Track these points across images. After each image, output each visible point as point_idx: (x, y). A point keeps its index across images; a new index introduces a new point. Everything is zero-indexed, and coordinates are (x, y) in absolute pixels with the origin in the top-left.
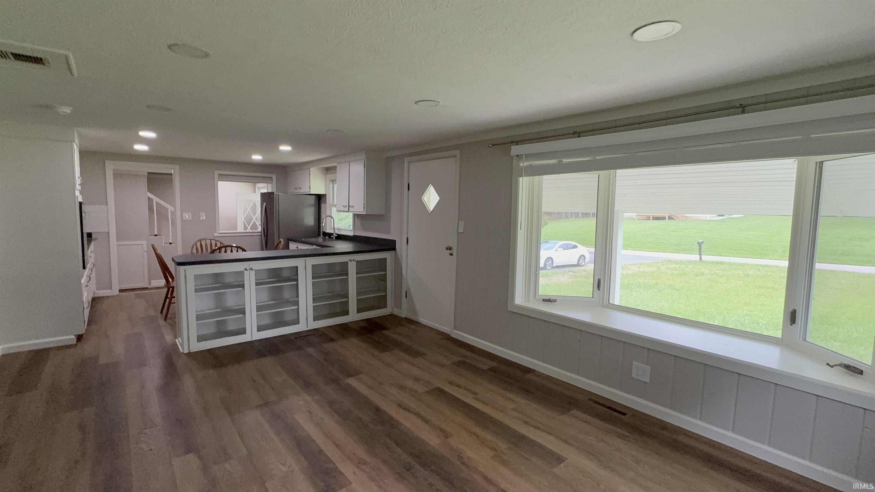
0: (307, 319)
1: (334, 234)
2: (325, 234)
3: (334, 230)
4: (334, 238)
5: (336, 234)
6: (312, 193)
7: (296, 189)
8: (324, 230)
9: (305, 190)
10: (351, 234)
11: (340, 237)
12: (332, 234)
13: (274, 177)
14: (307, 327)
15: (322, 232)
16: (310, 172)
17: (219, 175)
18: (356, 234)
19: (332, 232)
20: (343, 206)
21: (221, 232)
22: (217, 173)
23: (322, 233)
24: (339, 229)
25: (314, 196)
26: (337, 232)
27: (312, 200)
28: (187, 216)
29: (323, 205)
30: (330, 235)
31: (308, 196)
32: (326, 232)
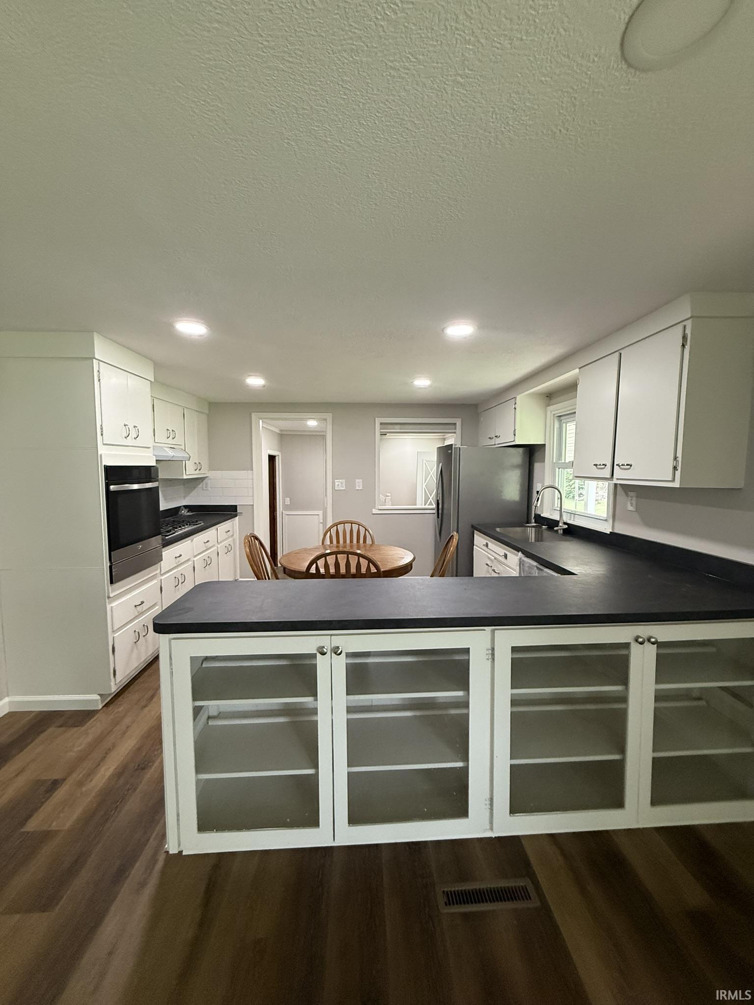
0: (491, 804)
1: (561, 524)
2: (541, 520)
3: (561, 516)
4: (561, 532)
5: (565, 523)
6: (518, 442)
7: (490, 438)
8: (538, 513)
9: (506, 438)
10: (606, 528)
11: (574, 532)
12: (556, 523)
13: (458, 422)
14: (492, 829)
15: (533, 515)
16: (515, 403)
17: (381, 424)
18: (616, 531)
19: (556, 517)
20: (596, 465)
21: (380, 507)
22: (378, 421)
23: (534, 517)
24: (572, 514)
25: (521, 450)
26: (566, 518)
27: (517, 456)
28: (340, 484)
29: (537, 466)
30: (552, 524)
31: (510, 448)
32: (542, 515)
